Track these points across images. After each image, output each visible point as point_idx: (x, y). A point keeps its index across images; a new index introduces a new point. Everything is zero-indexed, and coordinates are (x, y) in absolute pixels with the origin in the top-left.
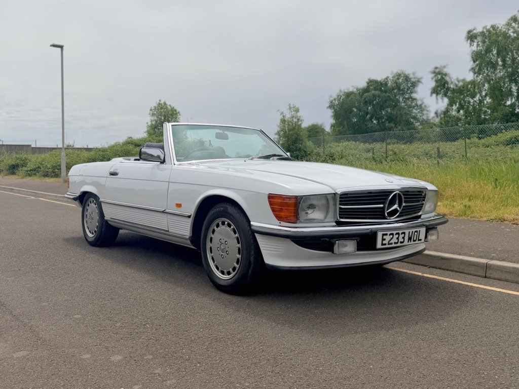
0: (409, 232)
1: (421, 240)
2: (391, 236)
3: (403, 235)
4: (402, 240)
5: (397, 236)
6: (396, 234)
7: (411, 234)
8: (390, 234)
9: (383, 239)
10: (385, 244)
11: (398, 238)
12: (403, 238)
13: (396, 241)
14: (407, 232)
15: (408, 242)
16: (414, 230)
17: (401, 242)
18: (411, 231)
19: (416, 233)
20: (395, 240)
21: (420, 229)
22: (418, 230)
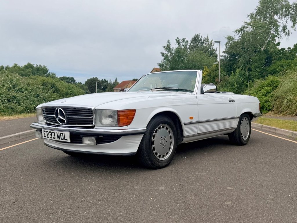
0: (57, 133)
1: (67, 140)
2: (47, 133)
3: (54, 134)
4: (54, 137)
5: (50, 133)
6: (50, 132)
7: (58, 134)
8: (47, 132)
9: (44, 134)
10: (46, 137)
11: (51, 135)
12: (54, 135)
13: (51, 137)
14: (55, 132)
15: (58, 139)
16: (60, 132)
17: (54, 138)
18: (58, 132)
19: (62, 135)
20: (49, 136)
21: (65, 133)
22: (63, 133)
